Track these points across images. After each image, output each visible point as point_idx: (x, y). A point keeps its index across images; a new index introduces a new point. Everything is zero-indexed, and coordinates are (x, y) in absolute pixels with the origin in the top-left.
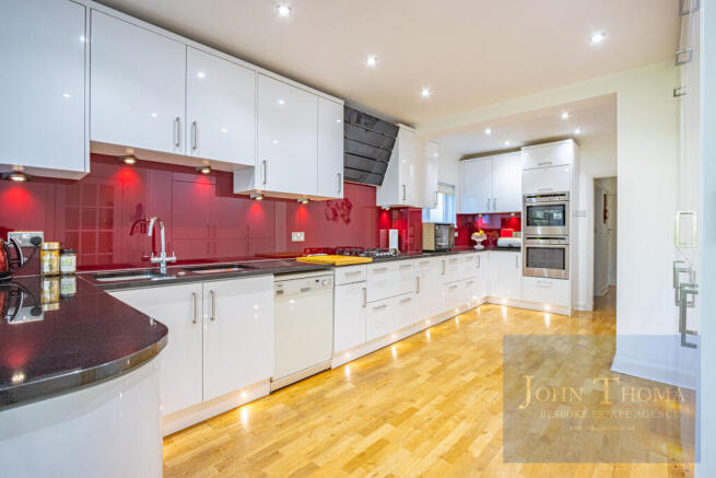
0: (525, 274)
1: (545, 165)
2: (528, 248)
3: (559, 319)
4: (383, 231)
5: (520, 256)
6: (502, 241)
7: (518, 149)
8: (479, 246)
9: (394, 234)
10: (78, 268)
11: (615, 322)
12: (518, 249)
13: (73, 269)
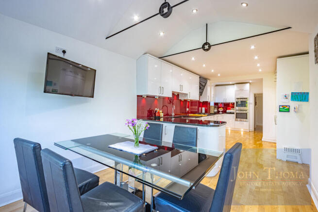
0: (236, 120)
1: (242, 90)
2: (237, 113)
3: (245, 133)
4: (200, 108)
5: (234, 115)
6: (228, 111)
7: (234, 84)
8: (220, 113)
9: (204, 109)
10: (164, 116)
11: (262, 133)
12: (233, 113)
13: (163, 116)
